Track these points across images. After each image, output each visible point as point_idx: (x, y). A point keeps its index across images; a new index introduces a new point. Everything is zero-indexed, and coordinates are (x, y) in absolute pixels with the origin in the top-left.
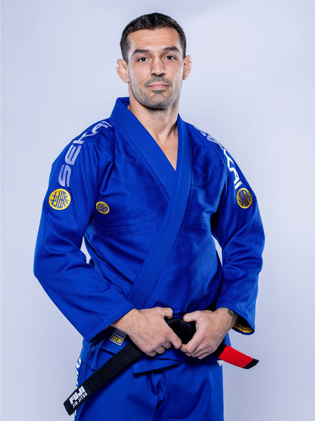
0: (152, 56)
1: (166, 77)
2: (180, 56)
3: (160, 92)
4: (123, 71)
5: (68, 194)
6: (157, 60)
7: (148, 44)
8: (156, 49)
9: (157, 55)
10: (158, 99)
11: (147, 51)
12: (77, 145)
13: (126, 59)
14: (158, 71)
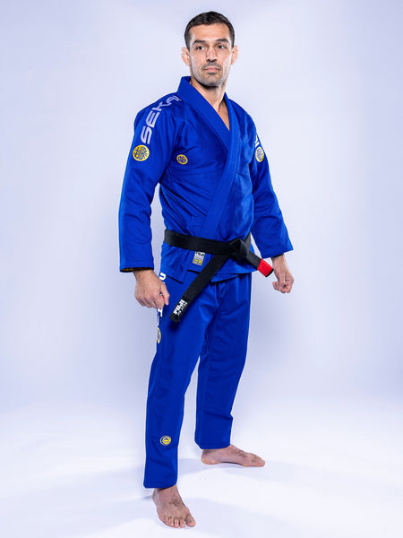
0: (208, 46)
1: (217, 62)
2: (229, 46)
3: (213, 74)
4: (186, 57)
5: (147, 149)
6: (211, 48)
7: (205, 36)
8: (211, 40)
9: (211, 45)
10: (212, 79)
11: (204, 42)
12: (156, 112)
13: (188, 48)
14: (212, 58)
